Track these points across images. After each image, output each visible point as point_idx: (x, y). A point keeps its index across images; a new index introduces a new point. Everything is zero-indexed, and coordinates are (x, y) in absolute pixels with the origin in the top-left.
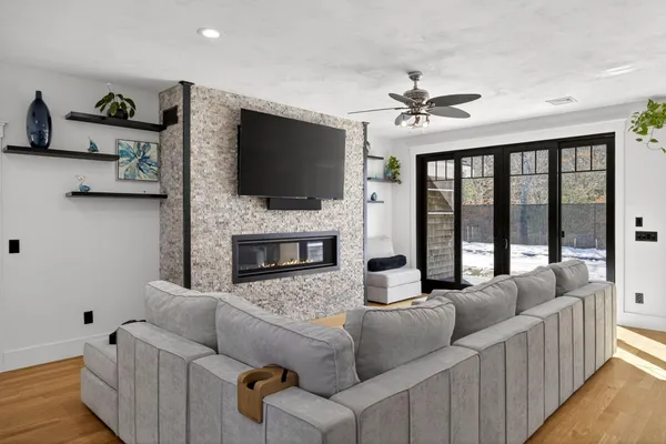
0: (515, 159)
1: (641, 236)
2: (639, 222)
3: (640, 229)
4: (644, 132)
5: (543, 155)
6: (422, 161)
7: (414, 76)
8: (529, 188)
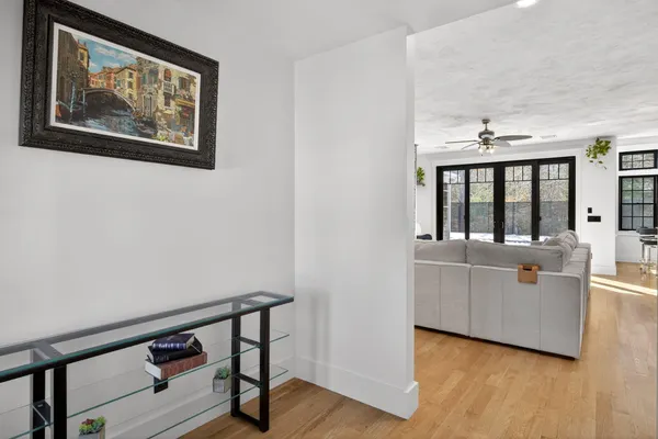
0: (509, 171)
1: (591, 219)
2: (590, 210)
3: (590, 215)
4: (595, 157)
5: (528, 170)
6: (440, 170)
7: (486, 122)
8: (518, 190)
